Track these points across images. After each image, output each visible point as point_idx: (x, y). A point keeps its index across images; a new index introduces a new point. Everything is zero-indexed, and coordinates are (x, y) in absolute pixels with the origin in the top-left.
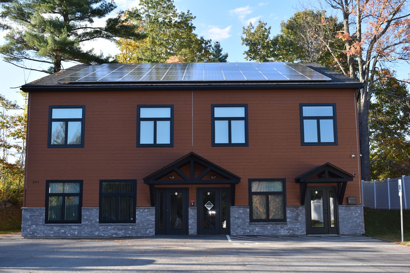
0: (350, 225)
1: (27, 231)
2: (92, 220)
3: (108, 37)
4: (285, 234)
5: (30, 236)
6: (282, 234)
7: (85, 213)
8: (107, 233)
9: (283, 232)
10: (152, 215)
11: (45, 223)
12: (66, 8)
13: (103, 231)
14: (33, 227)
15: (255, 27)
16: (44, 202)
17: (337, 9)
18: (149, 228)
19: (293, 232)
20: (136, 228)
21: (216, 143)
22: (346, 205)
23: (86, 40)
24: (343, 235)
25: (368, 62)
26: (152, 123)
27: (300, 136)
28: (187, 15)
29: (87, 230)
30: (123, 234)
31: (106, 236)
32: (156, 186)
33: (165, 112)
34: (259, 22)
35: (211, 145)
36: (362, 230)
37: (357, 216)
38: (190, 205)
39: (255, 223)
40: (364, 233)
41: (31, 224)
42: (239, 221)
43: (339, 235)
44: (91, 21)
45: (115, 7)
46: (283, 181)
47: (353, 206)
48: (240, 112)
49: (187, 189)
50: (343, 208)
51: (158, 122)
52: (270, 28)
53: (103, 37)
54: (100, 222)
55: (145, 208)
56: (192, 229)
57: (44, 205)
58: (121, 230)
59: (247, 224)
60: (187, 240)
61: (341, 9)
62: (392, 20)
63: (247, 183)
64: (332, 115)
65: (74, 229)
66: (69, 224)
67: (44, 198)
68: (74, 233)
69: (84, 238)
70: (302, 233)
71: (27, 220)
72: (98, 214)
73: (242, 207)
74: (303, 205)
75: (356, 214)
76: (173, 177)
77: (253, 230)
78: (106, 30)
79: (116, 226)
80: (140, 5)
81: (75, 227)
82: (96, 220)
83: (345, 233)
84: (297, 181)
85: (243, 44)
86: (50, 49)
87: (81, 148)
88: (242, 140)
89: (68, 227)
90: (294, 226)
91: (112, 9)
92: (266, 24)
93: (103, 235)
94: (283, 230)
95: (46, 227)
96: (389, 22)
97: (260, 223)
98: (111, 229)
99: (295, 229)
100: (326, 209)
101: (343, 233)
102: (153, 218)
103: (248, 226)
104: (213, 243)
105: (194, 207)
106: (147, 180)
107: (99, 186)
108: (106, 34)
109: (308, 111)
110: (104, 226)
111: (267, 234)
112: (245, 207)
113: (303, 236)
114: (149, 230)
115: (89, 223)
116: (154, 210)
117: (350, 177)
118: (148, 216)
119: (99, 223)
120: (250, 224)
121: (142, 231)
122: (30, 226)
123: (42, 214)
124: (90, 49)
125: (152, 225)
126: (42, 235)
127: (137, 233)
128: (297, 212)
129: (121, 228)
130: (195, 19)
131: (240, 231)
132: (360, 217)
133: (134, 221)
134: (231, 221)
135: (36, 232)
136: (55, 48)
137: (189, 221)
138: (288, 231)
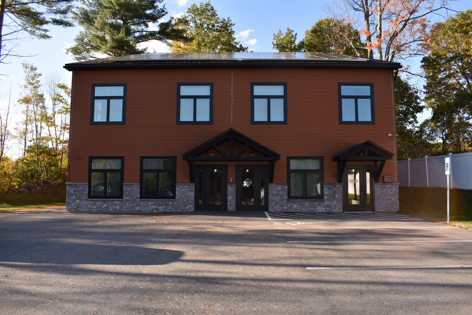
0: (385, 203)
1: (71, 206)
2: (133, 196)
3: (160, 39)
4: (322, 211)
5: (74, 210)
6: (319, 211)
7: (126, 189)
8: (148, 208)
9: (320, 209)
10: (191, 191)
11: (88, 198)
12: (125, 13)
13: (144, 206)
14: (77, 201)
15: (284, 35)
16: (87, 178)
17: (359, 11)
18: (189, 204)
19: (330, 209)
20: (176, 204)
21: (255, 120)
22: (382, 184)
23: (142, 42)
24: (378, 212)
25: (387, 57)
26: (192, 100)
27: (338, 115)
28: (227, 22)
29: (128, 205)
30: (163, 209)
31: (146, 211)
32: (195, 163)
33: (205, 90)
34: (288, 29)
35: (250, 123)
36: (396, 208)
37: (392, 194)
38: (229, 182)
39: (293, 200)
40: (398, 210)
41: (75, 199)
42: (277, 198)
43: (374, 212)
44: (147, 26)
45: (167, 13)
46: (321, 159)
47: (389, 184)
48: (279, 90)
49: (226, 167)
50: (379, 186)
51: (198, 100)
52: (296, 35)
53: (156, 39)
54: (141, 197)
55: (184, 184)
56: (230, 205)
57: (87, 180)
58: (162, 205)
59: (285, 201)
60: (225, 217)
61: (363, 11)
62: (409, 19)
63: (285, 161)
64: (369, 95)
65: (116, 204)
66: (111, 199)
67: (87, 174)
68: (116, 208)
69: (126, 213)
70: (339, 210)
71: (71, 195)
72: (139, 190)
73: (280, 185)
74: (341, 183)
75: (391, 192)
76: (213, 154)
77: (291, 207)
78: (159, 33)
79: (156, 202)
80: (187, 12)
81: (117, 202)
82: (137, 196)
83: (380, 211)
84: (336, 159)
85: (273, 48)
86: (109, 46)
87: (122, 125)
88: (281, 118)
89: (110, 202)
90: (331, 204)
91: (164, 15)
92: (293, 31)
93: (143, 210)
94: (320, 207)
95: (89, 202)
96: (406, 21)
97: (298, 200)
98: (151, 204)
99: (332, 207)
100: (362, 187)
101: (379, 210)
102: (192, 194)
103: (286, 203)
104: (252, 222)
105: (233, 184)
106: (185, 157)
107: (139, 162)
108: (159, 37)
109: (346, 90)
110: (144, 202)
111: (304, 211)
112: (283, 184)
113: (339, 213)
114: (188, 206)
115: (130, 199)
116: (194, 186)
117: (389, 156)
118: (187, 192)
119: (140, 199)
120: (288, 201)
121: (182, 207)
122: (74, 200)
123: (85, 190)
124: (145, 48)
125: (191, 201)
126: (86, 210)
127: (177, 208)
128: (334, 190)
129: (162, 204)
130: (235, 26)
131: (278, 208)
132: (395, 194)
133: (174, 197)
134: (270, 198)
135: (80, 207)
136: (113, 45)
137: (228, 197)
138: (326, 208)
